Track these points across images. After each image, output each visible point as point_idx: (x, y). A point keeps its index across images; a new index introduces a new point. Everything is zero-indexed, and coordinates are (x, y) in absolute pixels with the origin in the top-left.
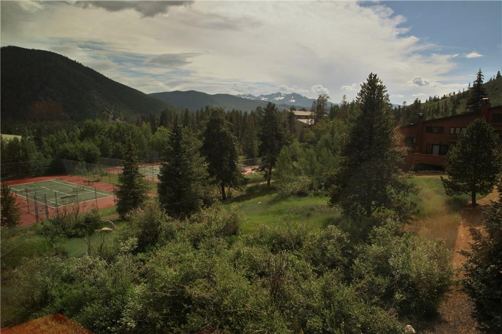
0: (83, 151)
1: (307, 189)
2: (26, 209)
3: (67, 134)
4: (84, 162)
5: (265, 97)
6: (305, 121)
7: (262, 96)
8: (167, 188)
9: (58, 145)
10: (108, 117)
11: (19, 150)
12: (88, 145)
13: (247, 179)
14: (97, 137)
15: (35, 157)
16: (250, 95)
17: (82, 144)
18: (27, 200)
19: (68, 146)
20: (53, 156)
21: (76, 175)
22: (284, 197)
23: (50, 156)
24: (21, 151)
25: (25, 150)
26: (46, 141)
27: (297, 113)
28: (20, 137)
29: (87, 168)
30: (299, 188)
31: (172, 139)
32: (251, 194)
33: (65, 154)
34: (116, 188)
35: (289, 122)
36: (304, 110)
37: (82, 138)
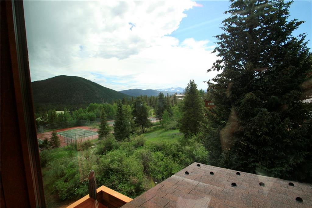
0: (89, 116)
1: (176, 126)
2: (64, 141)
3: (83, 110)
4: (89, 121)
5: (167, 89)
6: (180, 98)
7: (166, 89)
8: (117, 129)
9: (79, 115)
10: (102, 102)
11: (63, 117)
12: (91, 114)
13: (153, 124)
14: (95, 110)
15: (70, 120)
16: (160, 89)
17: (89, 113)
18: (64, 138)
19: (83, 114)
20: (77, 119)
21: (86, 126)
22: (166, 130)
23: (75, 119)
24: (63, 118)
25: (65, 117)
26: (74, 113)
27: (177, 95)
28: (63, 112)
29: (91, 123)
30: (173, 127)
31: (118, 110)
32: (155, 129)
33: (82, 118)
34: (98, 130)
35: (174, 99)
36: (181, 94)
37: (89, 111)
